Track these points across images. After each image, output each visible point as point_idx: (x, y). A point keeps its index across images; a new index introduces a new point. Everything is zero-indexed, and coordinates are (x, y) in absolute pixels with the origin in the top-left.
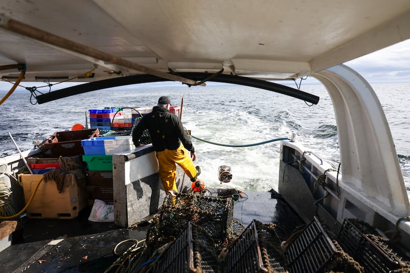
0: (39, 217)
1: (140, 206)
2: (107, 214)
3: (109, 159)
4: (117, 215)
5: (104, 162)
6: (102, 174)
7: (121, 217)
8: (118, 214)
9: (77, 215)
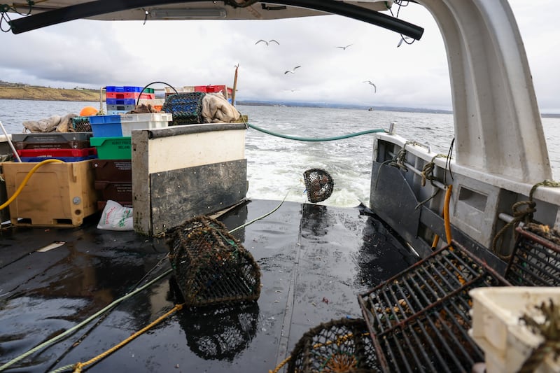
0: (28, 225)
1: (171, 209)
2: (123, 220)
3: (127, 143)
4: (137, 218)
5: (120, 147)
6: (118, 165)
7: (143, 221)
8: (139, 217)
9: (81, 222)
